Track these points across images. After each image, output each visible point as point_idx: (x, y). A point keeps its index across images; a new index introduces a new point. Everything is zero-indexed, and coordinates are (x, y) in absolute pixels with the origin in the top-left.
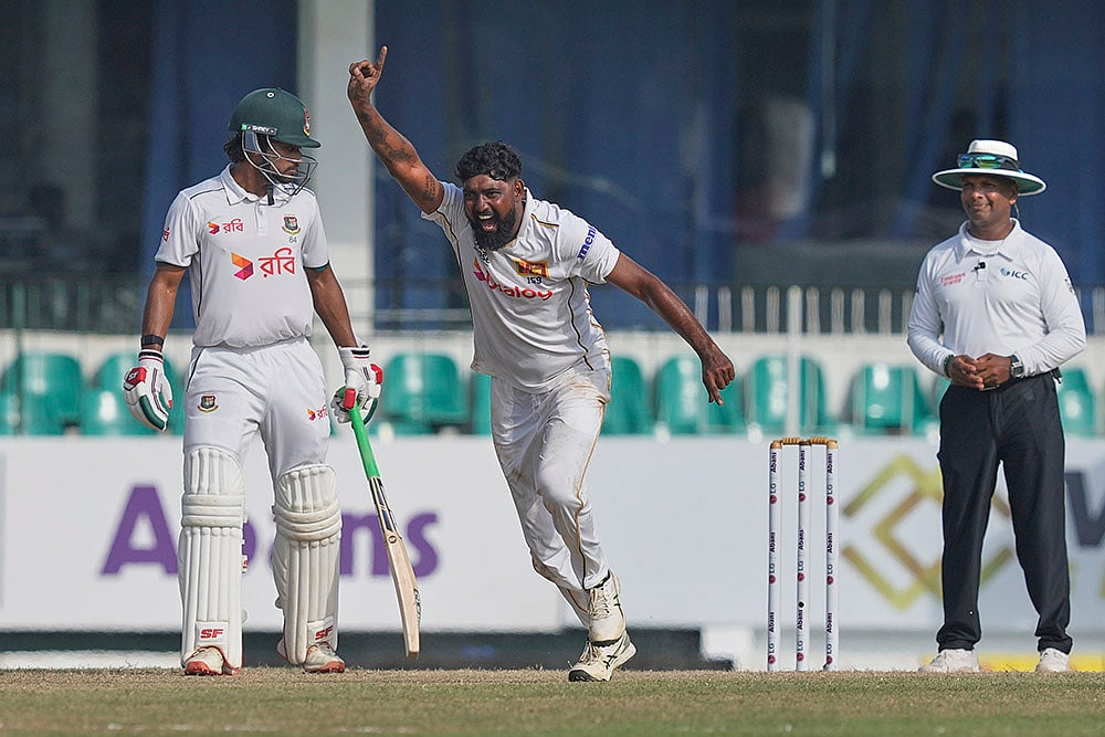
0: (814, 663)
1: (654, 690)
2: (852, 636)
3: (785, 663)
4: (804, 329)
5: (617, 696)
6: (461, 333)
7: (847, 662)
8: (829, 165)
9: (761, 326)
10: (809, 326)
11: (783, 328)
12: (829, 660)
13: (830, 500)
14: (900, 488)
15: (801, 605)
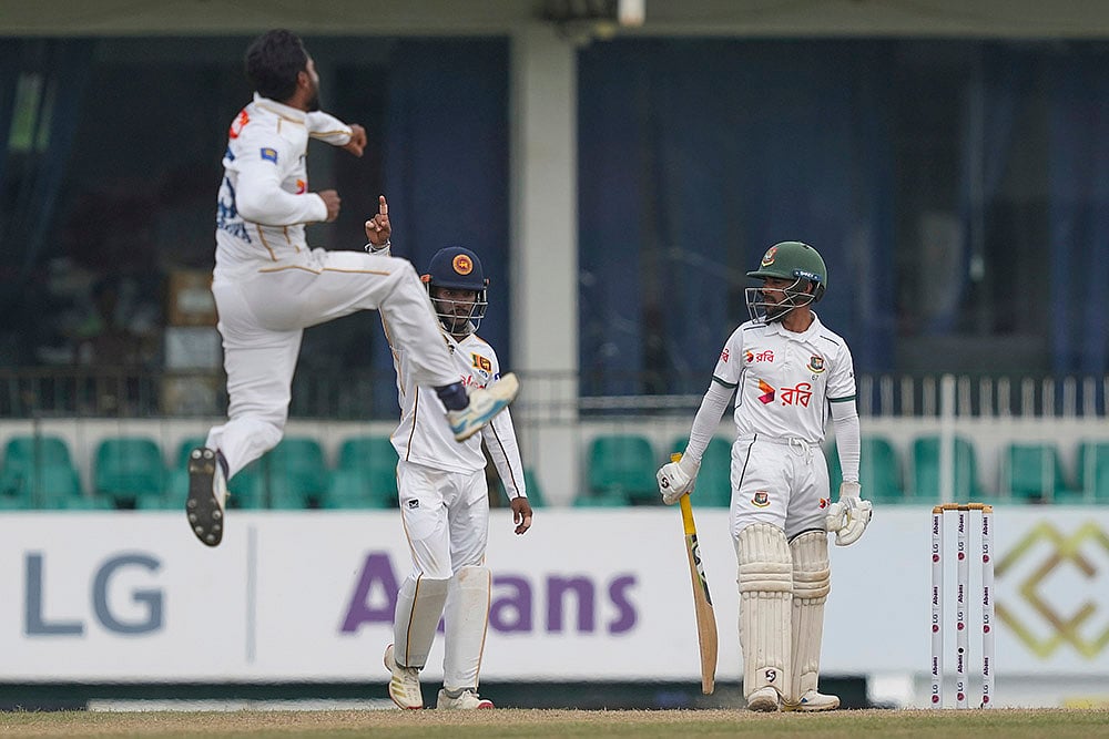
0: (973, 701)
1: (833, 726)
2: (1005, 681)
3: (949, 702)
4: (957, 413)
5: (801, 730)
6: (655, 417)
7: (1001, 701)
8: (978, 268)
9: (918, 411)
10: (962, 409)
11: (938, 412)
12: (986, 699)
13: (986, 559)
14: (1042, 551)
15: (961, 650)
